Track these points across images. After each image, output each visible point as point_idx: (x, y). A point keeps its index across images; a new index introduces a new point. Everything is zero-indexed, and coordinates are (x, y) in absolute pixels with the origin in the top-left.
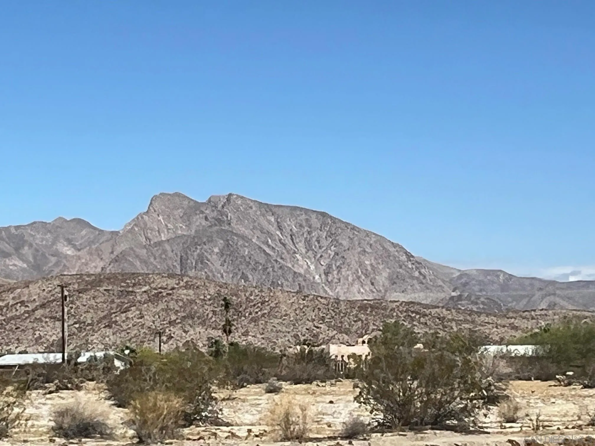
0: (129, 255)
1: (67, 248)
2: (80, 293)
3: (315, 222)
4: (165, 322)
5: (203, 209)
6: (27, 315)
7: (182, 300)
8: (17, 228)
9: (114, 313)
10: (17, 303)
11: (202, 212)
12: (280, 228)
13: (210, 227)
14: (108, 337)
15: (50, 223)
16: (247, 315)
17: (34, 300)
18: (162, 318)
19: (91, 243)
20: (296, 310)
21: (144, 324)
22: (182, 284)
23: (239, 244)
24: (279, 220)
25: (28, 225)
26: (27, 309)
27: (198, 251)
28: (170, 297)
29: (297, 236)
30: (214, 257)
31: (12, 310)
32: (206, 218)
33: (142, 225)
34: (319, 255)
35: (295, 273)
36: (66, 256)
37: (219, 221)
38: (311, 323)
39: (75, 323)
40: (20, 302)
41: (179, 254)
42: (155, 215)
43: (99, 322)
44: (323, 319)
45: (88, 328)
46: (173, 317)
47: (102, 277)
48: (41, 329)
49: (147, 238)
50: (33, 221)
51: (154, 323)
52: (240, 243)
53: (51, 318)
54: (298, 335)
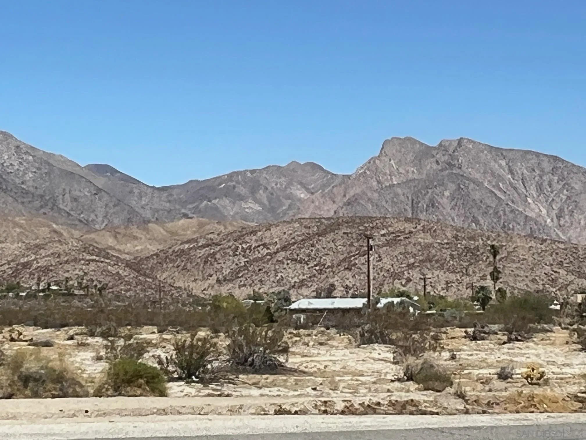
0: (361, 198)
1: (301, 192)
2: (319, 236)
3: (547, 166)
4: (403, 265)
5: (434, 153)
6: (268, 257)
7: (420, 243)
8: (253, 172)
9: (354, 256)
10: (259, 246)
11: (433, 156)
12: (511, 171)
13: (441, 170)
14: (348, 279)
15: (283, 167)
16: (485, 258)
17: (276, 242)
18: (400, 261)
19: (324, 186)
20: (533, 254)
21: (382, 268)
22: (419, 227)
23: (470, 188)
24: (510, 164)
25: (264, 169)
26: (269, 251)
27: (429, 194)
28: (407, 241)
29: (528, 179)
30: (445, 200)
31: (254, 252)
32: (437, 162)
33: (374, 169)
34: (551, 199)
35: (526, 216)
36: (300, 200)
37: (451, 165)
38: (549, 268)
39: (315, 266)
40: (262, 245)
41: (410, 198)
42: (387, 159)
43: (339, 265)
44: (561, 264)
45: (327, 271)
46: (412, 261)
47: (340, 220)
48: (283, 271)
49: (379, 182)
50: (267, 166)
51: (392, 265)
52: (472, 186)
53: (292, 260)
54: (536, 280)
